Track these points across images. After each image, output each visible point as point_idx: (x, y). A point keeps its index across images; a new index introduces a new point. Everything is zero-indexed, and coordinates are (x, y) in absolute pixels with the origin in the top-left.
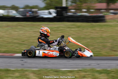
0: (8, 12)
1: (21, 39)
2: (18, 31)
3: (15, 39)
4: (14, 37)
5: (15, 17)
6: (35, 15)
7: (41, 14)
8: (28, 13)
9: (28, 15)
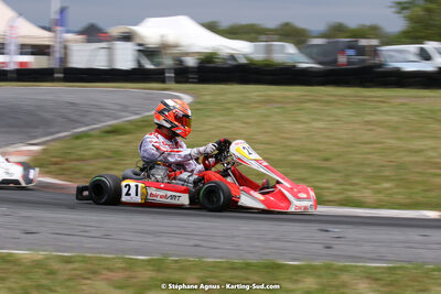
0: (269, 50)
1: (318, 151)
2: (304, 119)
3: (297, 151)
4: (291, 143)
5: (294, 66)
6: (369, 60)
7: (391, 57)
8: (342, 52)
9: (342, 59)
